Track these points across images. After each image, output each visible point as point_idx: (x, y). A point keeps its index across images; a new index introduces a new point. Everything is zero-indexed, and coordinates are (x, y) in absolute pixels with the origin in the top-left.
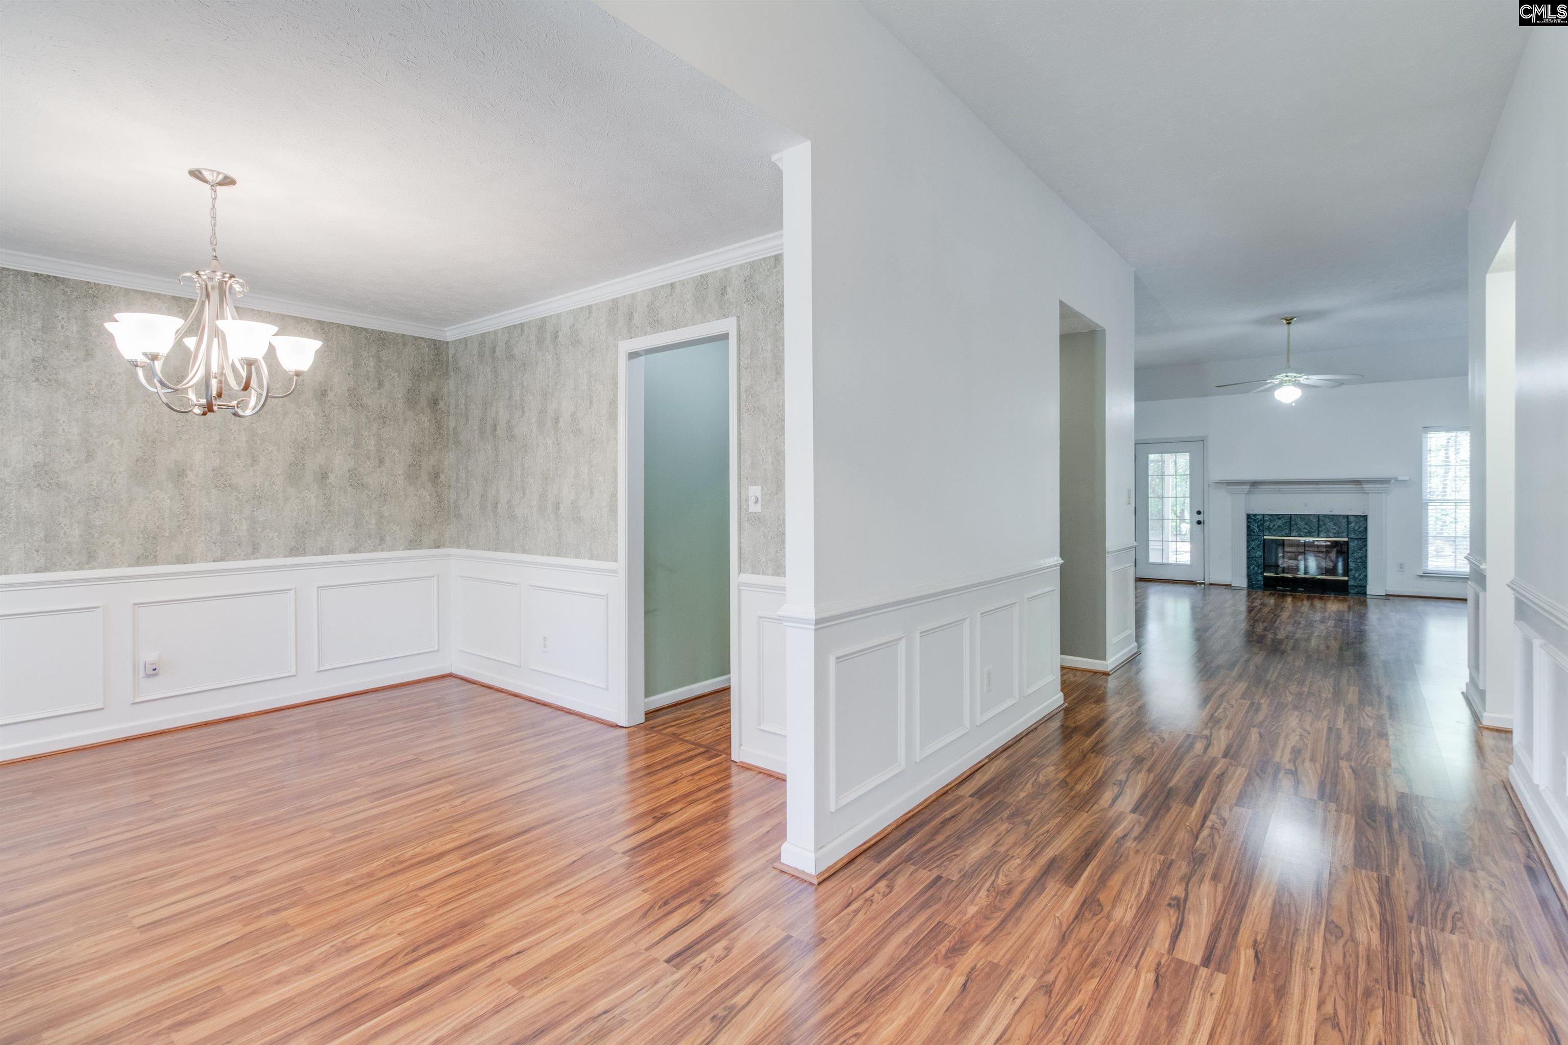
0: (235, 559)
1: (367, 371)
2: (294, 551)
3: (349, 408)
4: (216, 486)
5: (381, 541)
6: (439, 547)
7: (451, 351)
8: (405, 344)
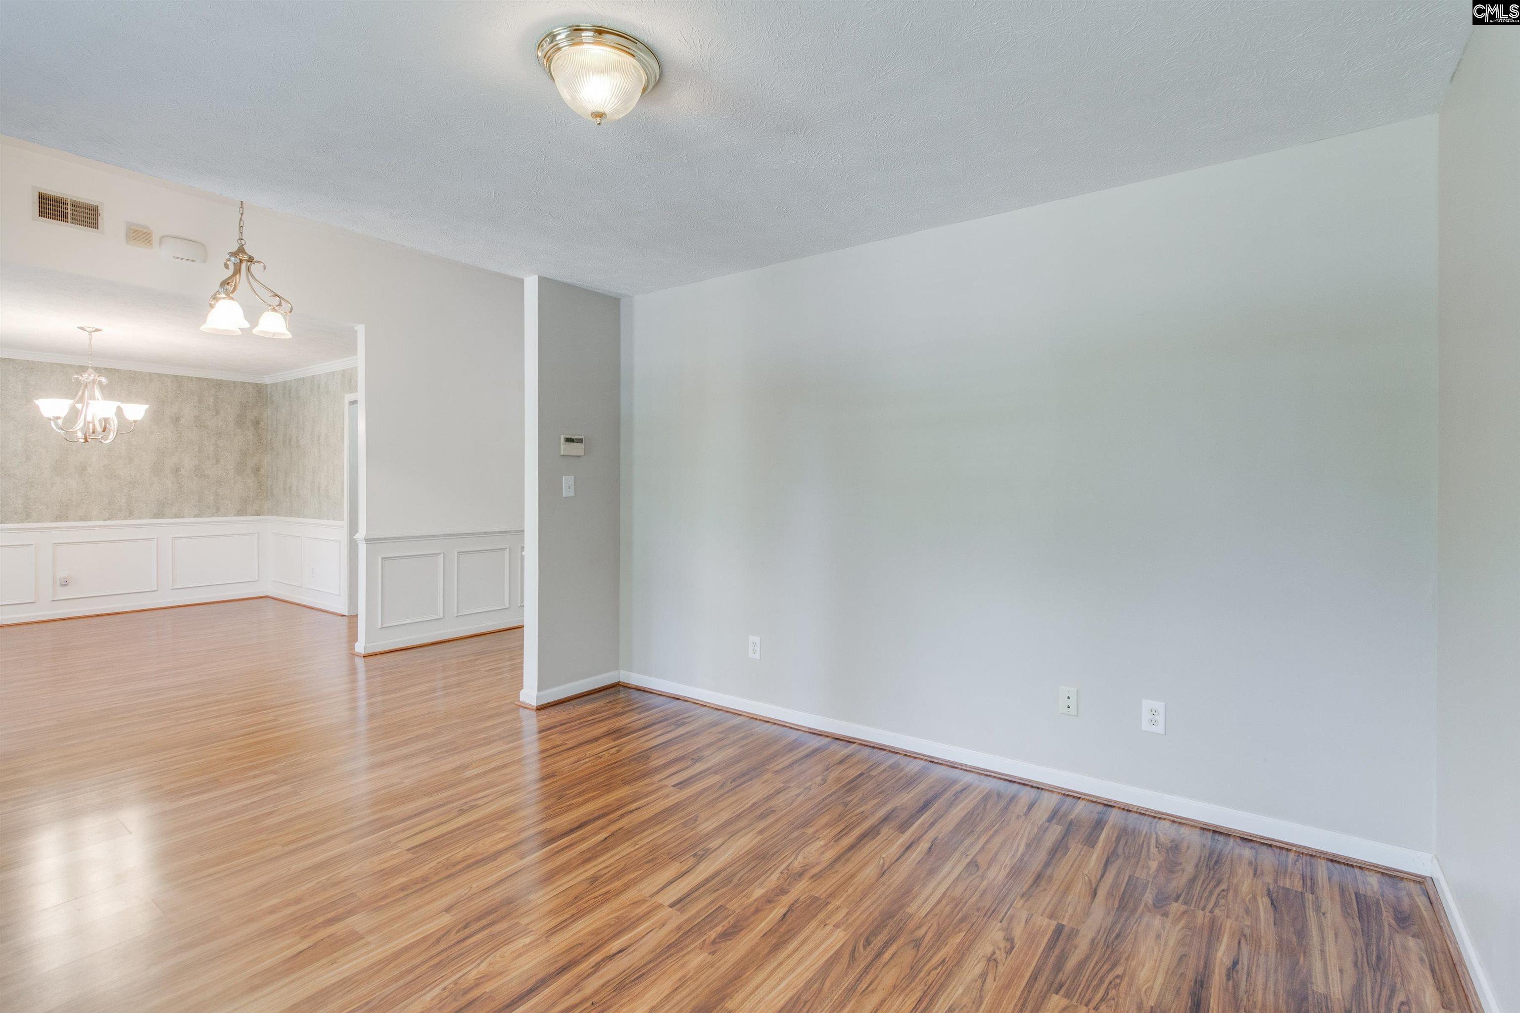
0: (117, 519)
1: (208, 405)
2: (156, 515)
3: (195, 428)
4: (106, 476)
5: (217, 510)
6: (259, 515)
7: (269, 391)
8: (235, 387)
